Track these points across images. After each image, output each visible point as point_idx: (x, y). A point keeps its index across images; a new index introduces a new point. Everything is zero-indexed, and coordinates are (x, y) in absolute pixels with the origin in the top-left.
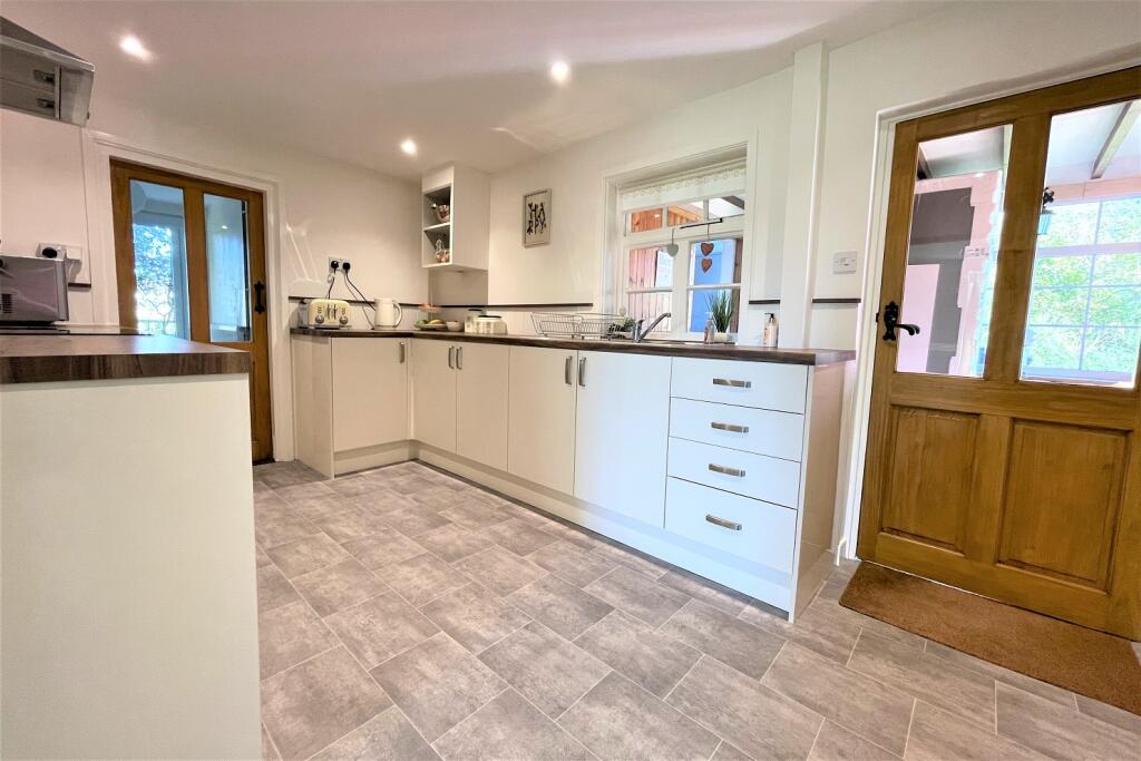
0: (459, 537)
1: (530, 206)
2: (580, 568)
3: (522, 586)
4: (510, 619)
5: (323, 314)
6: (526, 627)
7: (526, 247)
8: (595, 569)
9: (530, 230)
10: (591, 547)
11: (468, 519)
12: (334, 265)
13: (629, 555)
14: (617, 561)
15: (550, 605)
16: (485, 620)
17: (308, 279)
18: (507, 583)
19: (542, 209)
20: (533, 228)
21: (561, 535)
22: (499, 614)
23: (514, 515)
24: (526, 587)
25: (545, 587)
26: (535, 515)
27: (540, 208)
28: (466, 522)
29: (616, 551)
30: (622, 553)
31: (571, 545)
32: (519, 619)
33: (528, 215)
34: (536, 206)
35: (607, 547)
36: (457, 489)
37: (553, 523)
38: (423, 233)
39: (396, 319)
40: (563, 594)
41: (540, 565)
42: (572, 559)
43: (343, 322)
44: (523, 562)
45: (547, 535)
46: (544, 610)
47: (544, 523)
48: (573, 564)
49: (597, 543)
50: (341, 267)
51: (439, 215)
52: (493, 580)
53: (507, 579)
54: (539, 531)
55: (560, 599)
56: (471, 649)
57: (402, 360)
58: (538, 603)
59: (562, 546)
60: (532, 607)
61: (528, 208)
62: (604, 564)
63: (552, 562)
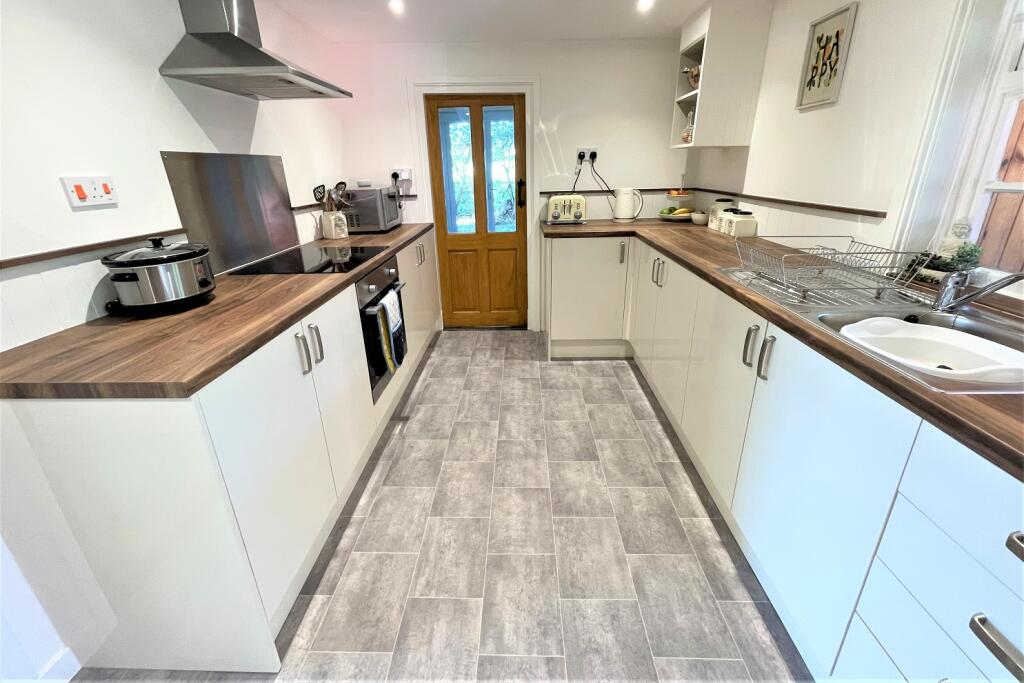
0: (589, 485)
1: (820, 40)
2: (680, 619)
3: (591, 597)
4: (545, 634)
5: (559, 210)
6: (549, 661)
7: (802, 111)
8: (699, 638)
9: (811, 83)
10: (724, 594)
11: (616, 464)
12: (581, 157)
13: (774, 651)
14: (744, 645)
15: (597, 651)
16: (524, 615)
17: (558, 173)
18: (582, 580)
19: (836, 44)
20: (816, 79)
21: (701, 545)
22: (541, 617)
23: (667, 483)
24: (595, 601)
25: (614, 617)
26: (693, 495)
27: (834, 40)
28: (610, 467)
29: (759, 627)
30: (765, 637)
31: (698, 572)
32: (551, 642)
33: (814, 57)
34: (828, 39)
35: (751, 611)
36: (638, 414)
37: (706, 522)
38: (676, 104)
39: (634, 210)
40: (625, 647)
41: (635, 581)
42: (684, 598)
43: (578, 217)
44: (621, 561)
45: (683, 536)
46: (585, 653)
47: (694, 514)
48: (676, 606)
49: (741, 595)
50: (587, 157)
51: (692, 80)
52: (572, 566)
53: (586, 574)
54: (677, 524)
55: (615, 651)
56: (483, 643)
57: (622, 261)
58: (586, 637)
59: (688, 566)
60: (577, 637)
61: (816, 44)
62: (719, 639)
63: (653, 585)
